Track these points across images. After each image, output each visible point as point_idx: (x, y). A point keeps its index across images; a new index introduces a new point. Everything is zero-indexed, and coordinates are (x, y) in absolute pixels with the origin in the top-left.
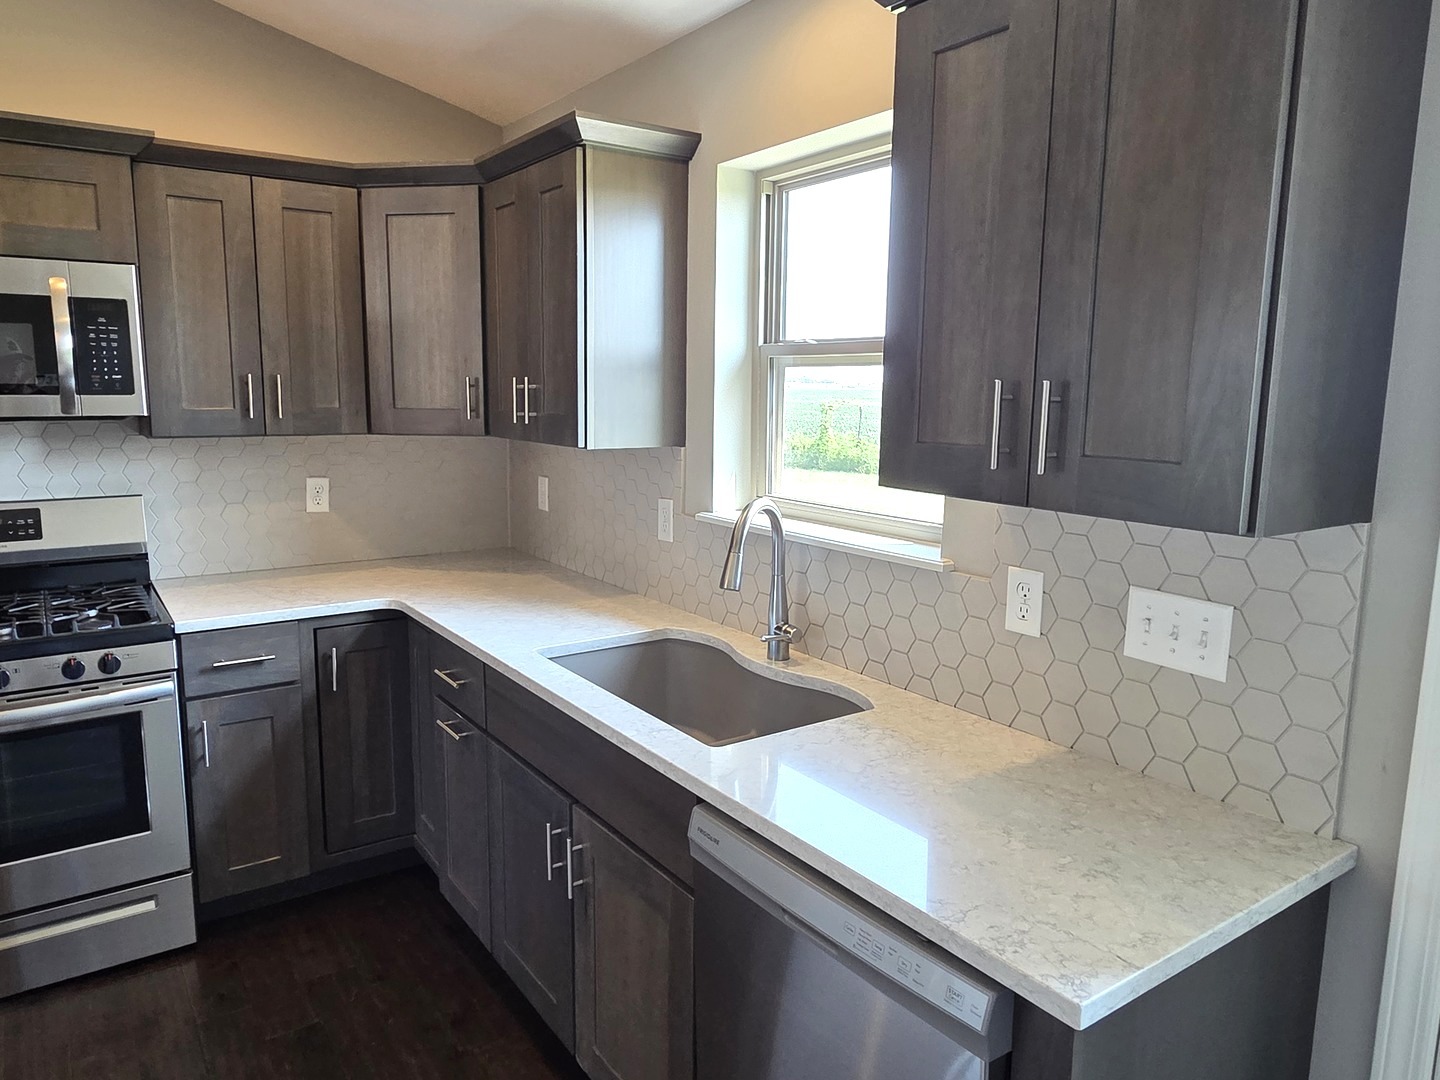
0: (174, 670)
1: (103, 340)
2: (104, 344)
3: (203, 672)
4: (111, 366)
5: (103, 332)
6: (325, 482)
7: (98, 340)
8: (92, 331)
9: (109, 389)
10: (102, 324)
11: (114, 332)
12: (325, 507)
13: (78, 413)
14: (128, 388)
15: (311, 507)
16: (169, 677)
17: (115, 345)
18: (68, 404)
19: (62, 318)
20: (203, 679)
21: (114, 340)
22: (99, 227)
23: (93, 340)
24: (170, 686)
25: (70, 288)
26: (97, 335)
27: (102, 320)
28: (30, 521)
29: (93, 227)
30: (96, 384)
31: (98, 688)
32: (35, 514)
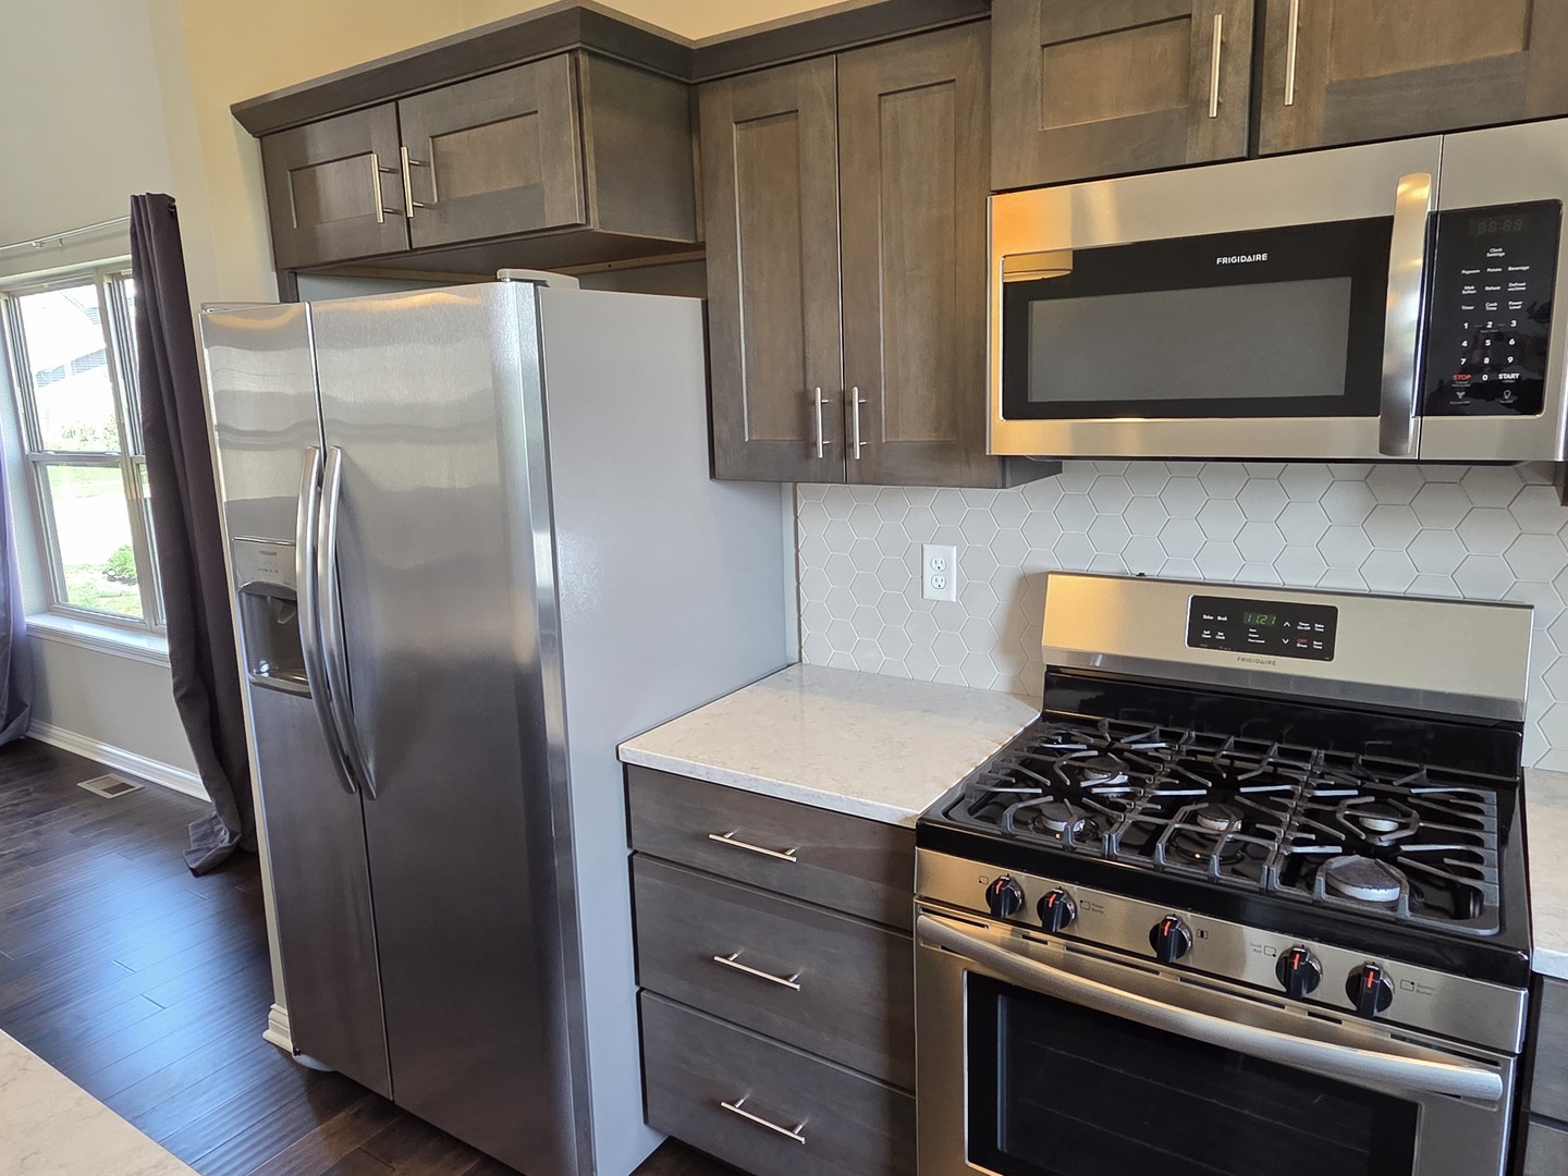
0: (1511, 1054)
1: (1492, 297)
2: (1491, 307)
4: (1499, 351)
5: (1493, 280)
7: (1480, 299)
8: (1469, 280)
9: (1486, 398)
10: (1495, 262)
11: (1517, 277)
13: (1410, 450)
14: (1528, 401)
16: (1496, 1064)
17: (1515, 305)
18: (1393, 432)
19: (1408, 258)
21: (1516, 296)
22: (1527, 47)
23: (1469, 299)
25: (1437, 195)
26: (1480, 288)
27: (1497, 252)
28: (1319, 627)
29: (1515, 48)
30: (1460, 395)
31: (1339, 1022)
32: (1329, 615)
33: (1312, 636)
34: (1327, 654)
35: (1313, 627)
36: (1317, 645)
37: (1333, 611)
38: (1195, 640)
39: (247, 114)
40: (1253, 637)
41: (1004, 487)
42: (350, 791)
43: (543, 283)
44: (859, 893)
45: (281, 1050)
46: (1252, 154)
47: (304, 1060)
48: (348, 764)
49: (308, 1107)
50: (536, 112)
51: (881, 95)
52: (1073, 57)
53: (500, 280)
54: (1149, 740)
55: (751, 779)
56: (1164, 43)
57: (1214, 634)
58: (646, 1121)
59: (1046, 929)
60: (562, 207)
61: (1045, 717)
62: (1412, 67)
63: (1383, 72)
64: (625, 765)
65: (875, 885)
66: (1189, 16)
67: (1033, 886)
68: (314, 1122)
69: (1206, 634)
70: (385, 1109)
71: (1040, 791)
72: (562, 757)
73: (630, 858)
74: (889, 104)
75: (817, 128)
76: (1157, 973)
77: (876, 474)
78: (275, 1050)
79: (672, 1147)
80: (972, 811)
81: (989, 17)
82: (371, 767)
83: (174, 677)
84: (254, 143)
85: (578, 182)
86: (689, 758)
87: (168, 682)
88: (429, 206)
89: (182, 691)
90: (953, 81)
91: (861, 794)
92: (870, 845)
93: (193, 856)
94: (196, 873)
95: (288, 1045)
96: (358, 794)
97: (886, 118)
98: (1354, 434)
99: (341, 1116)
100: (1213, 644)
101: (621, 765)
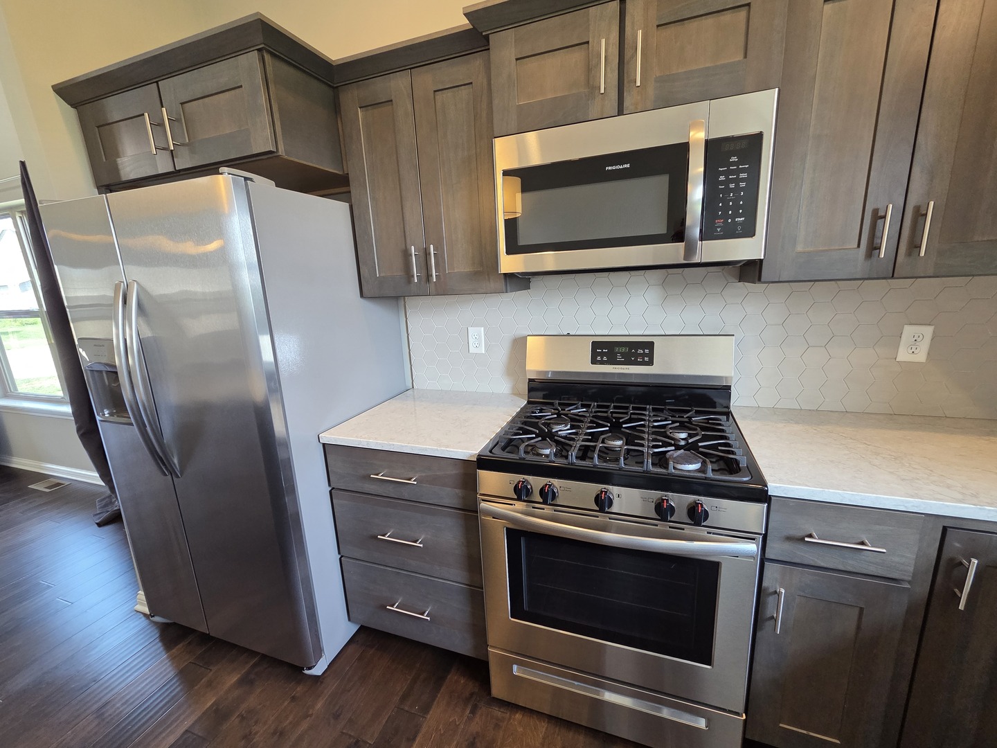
0: (760, 534)
1: (732, 181)
2: (732, 186)
3: (789, 539)
4: (736, 208)
5: (732, 172)
6: (928, 331)
7: (728, 181)
8: (723, 173)
9: (731, 233)
10: (734, 163)
11: (743, 171)
12: (921, 356)
13: (697, 260)
14: (749, 231)
15: (903, 355)
16: (754, 539)
17: (743, 185)
18: (690, 250)
20: (787, 546)
21: (743, 180)
22: (745, 56)
23: (722, 183)
24: (752, 547)
25: (708, 133)
26: (727, 177)
27: (734, 159)
28: (647, 351)
29: (740, 57)
30: (719, 230)
31: (683, 529)
32: (650, 345)
33: (644, 355)
34: (650, 363)
35: (644, 351)
36: (646, 359)
37: (652, 343)
38: (594, 362)
39: (64, 91)
40: (619, 358)
41: (507, 292)
42: (165, 475)
43: (251, 180)
44: (450, 495)
45: (145, 615)
46: (620, 112)
47: (157, 619)
48: (161, 459)
49: (160, 644)
50: (241, 86)
51: (435, 91)
52: (532, 64)
53: (221, 174)
54: (576, 408)
55: (390, 445)
56: (576, 56)
57: (602, 358)
58: (349, 620)
59: (545, 502)
60: (261, 142)
61: (529, 402)
62: (694, 67)
63: (680, 71)
64: (324, 444)
65: (457, 491)
66: (588, 42)
67: (536, 482)
68: (164, 653)
69: (599, 358)
70: (205, 638)
71: (534, 436)
72: (286, 444)
73: (330, 492)
74: (439, 96)
75: (403, 107)
76: (598, 517)
77: (444, 290)
78: (142, 615)
79: (362, 629)
80: (503, 449)
82: (176, 461)
83: (76, 423)
84: (72, 112)
85: (270, 127)
86: (357, 437)
87: (73, 427)
88: (183, 145)
89: (81, 432)
90: (471, 83)
91: (448, 447)
92: (453, 471)
93: (98, 516)
94: (99, 525)
95: (146, 610)
96: (169, 477)
97: (439, 104)
98: (672, 252)
99: (180, 646)
100: (602, 363)
101: (322, 445)
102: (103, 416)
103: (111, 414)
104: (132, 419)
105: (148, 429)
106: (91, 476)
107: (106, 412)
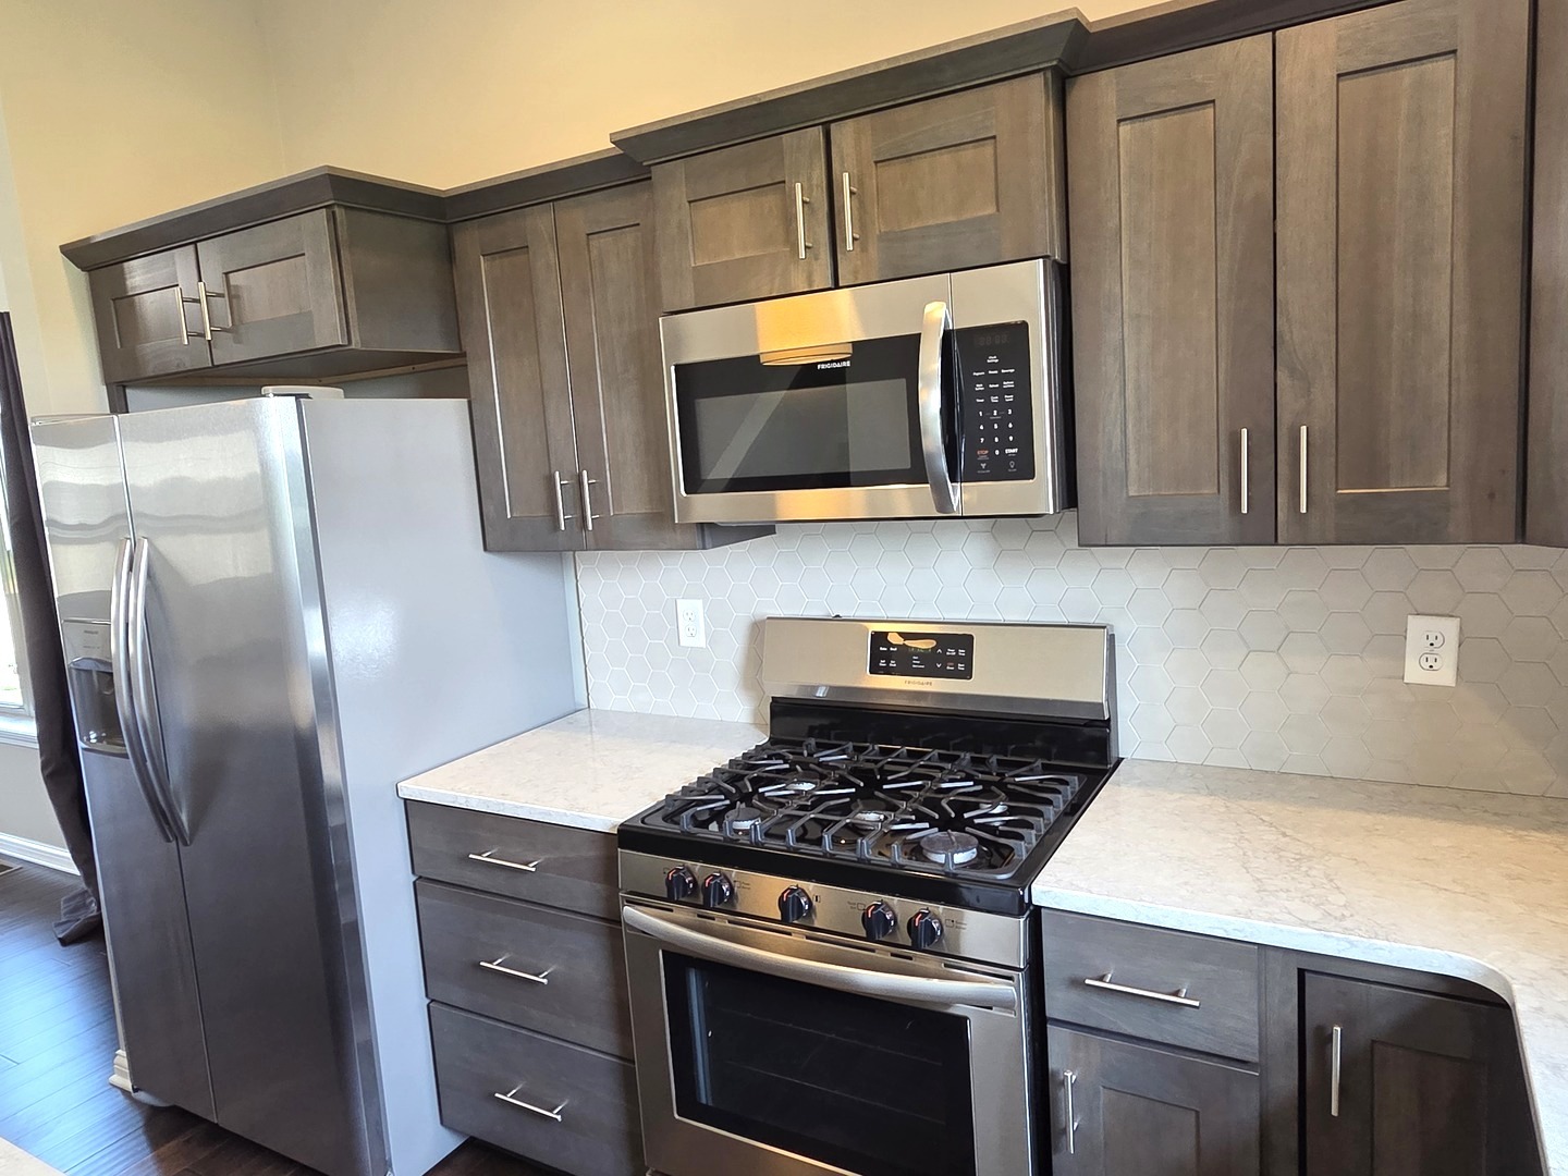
0: (1019, 970)
1: (994, 392)
2: (994, 399)
3: (1075, 983)
4: (1004, 432)
5: (994, 379)
6: (1449, 628)
7: (987, 393)
8: (979, 380)
9: (1000, 472)
10: (993, 366)
11: (1008, 377)
12: (1445, 676)
13: (957, 511)
14: (1026, 470)
15: (1414, 673)
16: (1010, 978)
17: (1009, 398)
18: (943, 500)
19: (930, 363)
20: (1074, 996)
21: (1009, 391)
22: (998, 210)
23: (980, 394)
24: (1013, 992)
26: (986, 386)
27: (993, 359)
28: (962, 652)
29: (991, 210)
30: (983, 465)
31: (911, 958)
32: (966, 642)
33: (956, 659)
34: (967, 674)
35: (956, 651)
36: (961, 667)
37: (970, 638)
38: (875, 670)
39: (77, 253)
40: (916, 664)
41: (704, 548)
42: (169, 841)
43: (306, 396)
45: (124, 1092)
46: (837, 286)
47: (142, 1096)
48: (164, 817)
49: (143, 1138)
50: (304, 254)
51: (588, 235)
52: (711, 210)
53: (264, 396)
54: (841, 753)
55: (499, 804)
56: (770, 200)
57: (888, 662)
58: (442, 1123)
60: (327, 332)
61: (773, 741)
62: (931, 222)
63: (913, 226)
64: (405, 800)
65: (599, 886)
66: (784, 182)
67: (704, 873)
68: (148, 1150)
69: (882, 663)
70: (216, 1135)
71: (723, 797)
72: (340, 800)
73: (414, 883)
74: (595, 242)
75: (544, 259)
76: (790, 934)
77: (607, 540)
78: (119, 1092)
79: (472, 1147)
80: (665, 819)
81: (650, 178)
82: (184, 817)
83: (41, 755)
84: (81, 277)
85: (339, 311)
86: (452, 790)
87: (38, 761)
88: (224, 330)
89: (50, 770)
90: (638, 224)
91: (582, 810)
92: (592, 853)
93: (61, 928)
94: (64, 942)
95: (128, 1084)
96: (174, 842)
97: (595, 253)
99: (175, 1142)
100: (888, 671)
101: (402, 801)
102: (87, 740)
103: (99, 739)
104: (128, 747)
105: (149, 763)
106: (58, 857)
107: (93, 735)
